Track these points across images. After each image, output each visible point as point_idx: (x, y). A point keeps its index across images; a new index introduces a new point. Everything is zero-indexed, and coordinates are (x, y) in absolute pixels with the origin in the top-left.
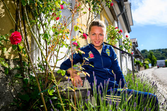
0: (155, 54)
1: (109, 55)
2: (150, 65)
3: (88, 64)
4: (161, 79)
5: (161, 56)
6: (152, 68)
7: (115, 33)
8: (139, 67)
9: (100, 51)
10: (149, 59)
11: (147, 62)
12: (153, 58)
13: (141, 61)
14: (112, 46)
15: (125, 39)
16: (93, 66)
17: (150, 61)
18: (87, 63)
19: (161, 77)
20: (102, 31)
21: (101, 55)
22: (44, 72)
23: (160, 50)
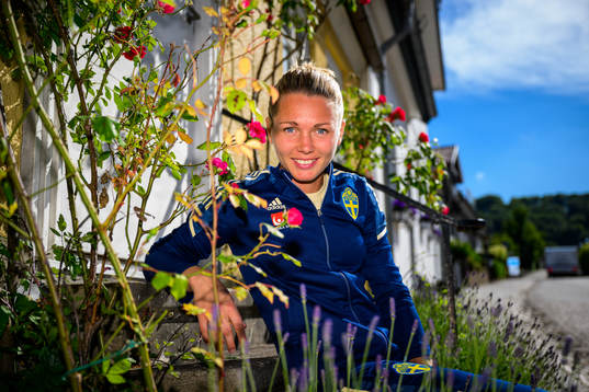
0: (536, 216)
1: (355, 217)
2: (514, 265)
3: (275, 254)
4: (566, 329)
5: (564, 226)
6: (520, 276)
7: (373, 122)
8: (467, 269)
9: (317, 198)
10: (511, 235)
11: (498, 249)
12: (529, 232)
13: (474, 246)
14: (364, 179)
15: (418, 149)
16: (298, 263)
17: (514, 247)
18: (272, 250)
19: (566, 318)
20: (327, 113)
21: (319, 213)
22: (80, 281)
23: (558, 200)
